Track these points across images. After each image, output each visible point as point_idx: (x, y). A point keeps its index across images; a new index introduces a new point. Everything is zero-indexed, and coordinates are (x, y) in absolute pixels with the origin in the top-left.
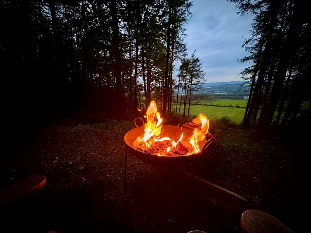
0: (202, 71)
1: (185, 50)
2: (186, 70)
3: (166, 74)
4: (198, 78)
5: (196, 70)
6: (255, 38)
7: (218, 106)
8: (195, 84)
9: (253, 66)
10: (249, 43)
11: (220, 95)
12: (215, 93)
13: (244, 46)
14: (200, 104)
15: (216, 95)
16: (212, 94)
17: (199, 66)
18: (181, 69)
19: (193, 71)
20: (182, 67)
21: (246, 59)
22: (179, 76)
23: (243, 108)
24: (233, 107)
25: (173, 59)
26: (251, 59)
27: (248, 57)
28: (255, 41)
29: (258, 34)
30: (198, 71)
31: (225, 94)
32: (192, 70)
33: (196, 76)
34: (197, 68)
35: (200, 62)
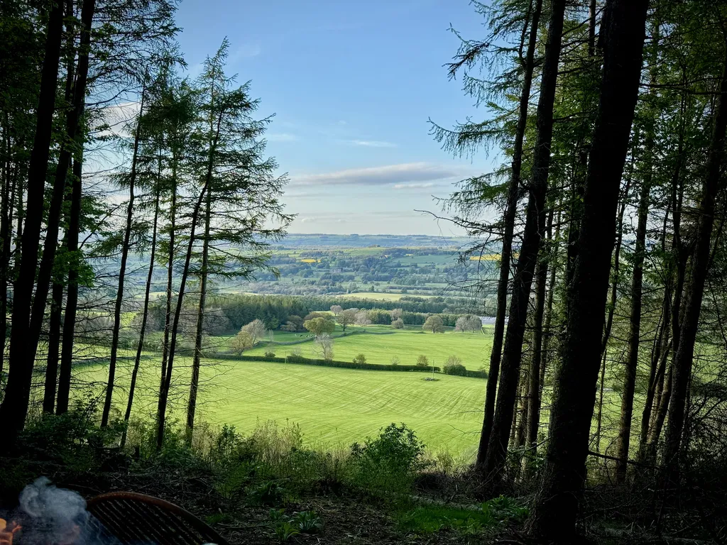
0: (267, 166)
1: (169, 31)
2: (176, 144)
3: (41, 153)
4: (245, 203)
5: (233, 157)
6: (500, 42)
7: (360, 366)
8: (226, 235)
9: (501, 172)
10: (478, 60)
11: (368, 305)
12: (343, 291)
13: (460, 71)
14: (261, 353)
15: (346, 305)
16: (326, 298)
17: (248, 133)
18: (139, 136)
19: (215, 157)
20: (146, 126)
21: (470, 134)
22: (128, 180)
23: (477, 375)
24: (436, 370)
25: (91, 72)
26: (491, 133)
27: (479, 126)
28: (503, 55)
29: (510, 25)
30: (245, 160)
31: (394, 298)
32: (212, 153)
33: (233, 188)
34: (237, 145)
35: (254, 115)
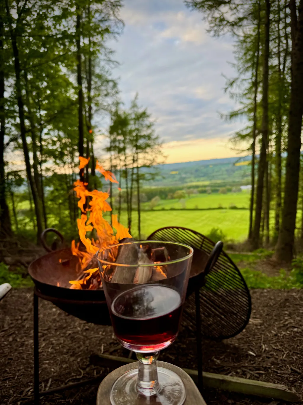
0: (157, 138)
1: (117, 93)
2: (124, 134)
3: (80, 144)
4: (150, 153)
5: (144, 137)
6: (243, 77)
7: (196, 209)
8: (144, 166)
9: (247, 128)
10: (235, 85)
11: (197, 187)
12: (186, 182)
13: (228, 91)
14: (160, 208)
15: (189, 188)
16: (181, 186)
17: (149, 127)
18: (111, 133)
19: (138, 137)
20: (113, 130)
21: (233, 115)
22: (109, 149)
23: (243, 209)
24: (225, 208)
25: (93, 112)
26: (242, 113)
27: (237, 112)
28: (244, 82)
29: (247, 69)
30: (149, 137)
31: (207, 183)
32: (137, 136)
33: (145, 148)
34: (145, 132)
35: (151, 120)
